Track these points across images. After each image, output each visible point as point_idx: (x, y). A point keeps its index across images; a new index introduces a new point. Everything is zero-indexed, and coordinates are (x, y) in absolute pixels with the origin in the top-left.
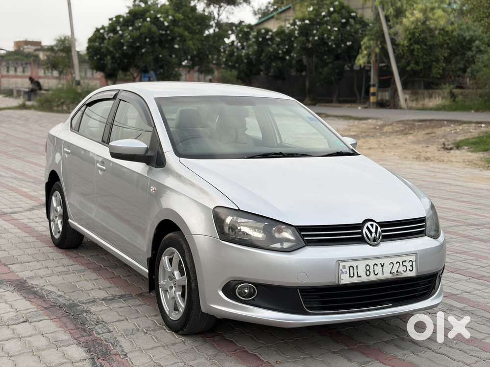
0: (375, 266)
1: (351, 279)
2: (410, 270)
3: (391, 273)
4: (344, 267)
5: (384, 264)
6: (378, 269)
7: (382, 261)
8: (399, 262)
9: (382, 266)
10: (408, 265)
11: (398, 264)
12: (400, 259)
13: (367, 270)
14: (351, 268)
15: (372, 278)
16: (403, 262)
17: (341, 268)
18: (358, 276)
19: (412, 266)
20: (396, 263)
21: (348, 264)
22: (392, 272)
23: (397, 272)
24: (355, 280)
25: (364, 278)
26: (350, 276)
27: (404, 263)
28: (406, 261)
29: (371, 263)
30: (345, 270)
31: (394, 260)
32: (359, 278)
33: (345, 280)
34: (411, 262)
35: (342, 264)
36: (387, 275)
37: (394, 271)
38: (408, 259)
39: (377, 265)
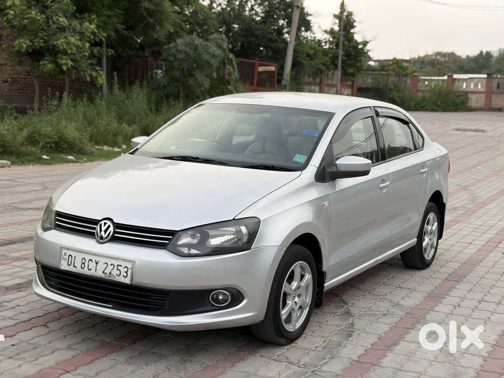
0: (90, 261)
1: (69, 267)
2: (123, 276)
3: (103, 272)
4: (65, 254)
5: (98, 262)
6: (92, 265)
7: (98, 259)
8: (114, 265)
9: (97, 263)
10: (123, 270)
11: (113, 266)
12: (116, 263)
13: (83, 263)
14: (70, 257)
15: (85, 271)
16: (118, 265)
17: (63, 254)
18: (74, 266)
19: (126, 272)
20: (111, 265)
21: (69, 253)
22: (105, 272)
23: (110, 273)
24: (71, 269)
25: (78, 270)
26: (68, 264)
27: (119, 268)
28: (121, 266)
29: (88, 257)
30: (65, 257)
31: (110, 262)
32: (75, 268)
33: (64, 266)
34: (126, 268)
35: (64, 251)
36: (99, 273)
37: (107, 271)
38: (124, 264)
39: (92, 260)
